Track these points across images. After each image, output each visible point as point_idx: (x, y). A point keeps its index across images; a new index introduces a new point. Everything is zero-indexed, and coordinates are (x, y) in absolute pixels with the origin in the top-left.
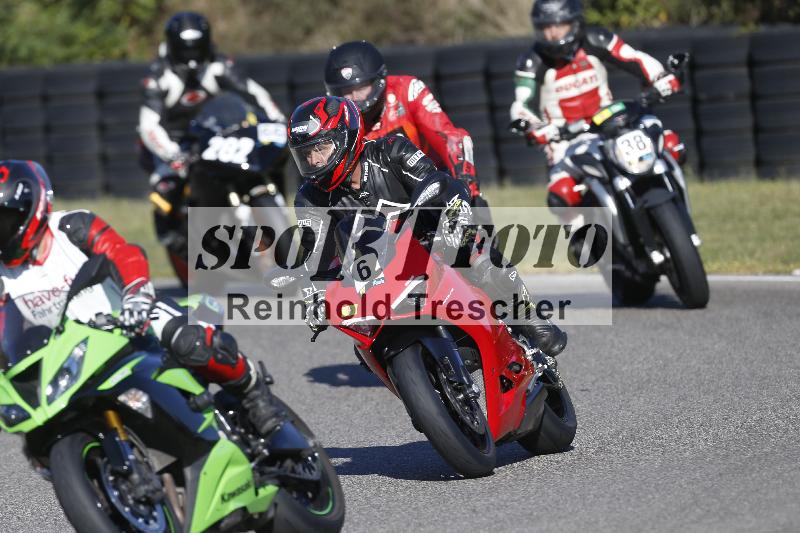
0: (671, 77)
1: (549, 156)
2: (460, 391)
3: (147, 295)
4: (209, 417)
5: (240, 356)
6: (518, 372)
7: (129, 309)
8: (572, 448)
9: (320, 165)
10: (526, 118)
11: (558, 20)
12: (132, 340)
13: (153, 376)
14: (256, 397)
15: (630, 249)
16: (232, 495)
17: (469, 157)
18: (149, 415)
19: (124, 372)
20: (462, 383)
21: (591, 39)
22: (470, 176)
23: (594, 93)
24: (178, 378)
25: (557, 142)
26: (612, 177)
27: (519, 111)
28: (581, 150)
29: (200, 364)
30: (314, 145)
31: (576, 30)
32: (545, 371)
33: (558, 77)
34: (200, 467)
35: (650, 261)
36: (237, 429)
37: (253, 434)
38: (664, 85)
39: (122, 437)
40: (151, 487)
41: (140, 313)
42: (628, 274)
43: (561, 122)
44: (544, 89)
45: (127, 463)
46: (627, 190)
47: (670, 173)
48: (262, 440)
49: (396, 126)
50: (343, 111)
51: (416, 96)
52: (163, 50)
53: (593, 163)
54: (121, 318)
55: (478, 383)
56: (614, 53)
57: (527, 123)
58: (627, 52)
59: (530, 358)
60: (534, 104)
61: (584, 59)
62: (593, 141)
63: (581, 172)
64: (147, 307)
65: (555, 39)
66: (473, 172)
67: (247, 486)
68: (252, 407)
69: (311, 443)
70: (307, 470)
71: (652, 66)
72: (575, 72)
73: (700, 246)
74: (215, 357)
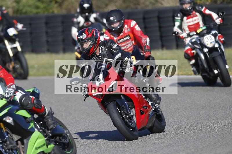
0: (220, 19)
1: (185, 42)
2: (127, 115)
3: (13, 88)
4: (32, 125)
5: (43, 106)
6: (146, 109)
7: (7, 93)
8: (164, 131)
9: (86, 48)
10: (178, 31)
11: (187, 2)
12: (8, 102)
13: (15, 112)
14: (48, 118)
15: (208, 69)
16: (39, 148)
17: (148, 44)
18: (13, 124)
19: (6, 111)
20: (128, 112)
21: (197, 8)
22: (148, 49)
23: (198, 24)
24: (23, 113)
25: (187, 38)
26: (203, 48)
27: (176, 29)
28: (193, 40)
29: (30, 109)
30: (84, 42)
31: (192, 5)
32: (155, 108)
33: (187, 19)
34: (29, 140)
35: (214, 73)
36: (42, 128)
37: (47, 129)
38: (218, 21)
39: (4, 131)
40: (13, 146)
41: (10, 94)
42: (208, 76)
43: (188, 32)
44: (183, 23)
45: (5, 138)
46: (207, 52)
47: (220, 47)
48: (50, 131)
49: (127, 34)
50: (93, 32)
51: (133, 25)
52: (78, 10)
53: (197, 44)
54: (5, 95)
55: (133, 112)
56: (204, 12)
57: (178, 33)
58: (207, 12)
59: (150, 105)
60: (180, 27)
61: (195, 14)
62: (197, 38)
63: (194, 47)
64: (13, 92)
65: (186, 8)
66: (149, 48)
67: (44, 145)
68: (47, 121)
69: (66, 132)
70: (65, 140)
71: (215, 16)
72: (192, 17)
73: (228, 69)
74: (35, 106)
